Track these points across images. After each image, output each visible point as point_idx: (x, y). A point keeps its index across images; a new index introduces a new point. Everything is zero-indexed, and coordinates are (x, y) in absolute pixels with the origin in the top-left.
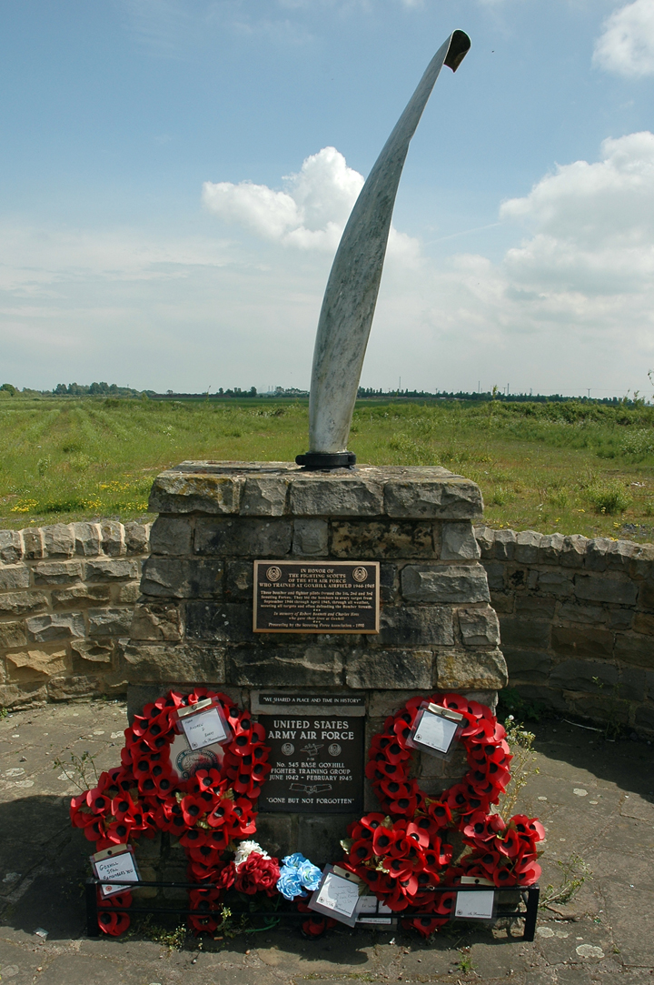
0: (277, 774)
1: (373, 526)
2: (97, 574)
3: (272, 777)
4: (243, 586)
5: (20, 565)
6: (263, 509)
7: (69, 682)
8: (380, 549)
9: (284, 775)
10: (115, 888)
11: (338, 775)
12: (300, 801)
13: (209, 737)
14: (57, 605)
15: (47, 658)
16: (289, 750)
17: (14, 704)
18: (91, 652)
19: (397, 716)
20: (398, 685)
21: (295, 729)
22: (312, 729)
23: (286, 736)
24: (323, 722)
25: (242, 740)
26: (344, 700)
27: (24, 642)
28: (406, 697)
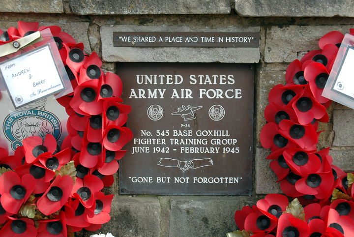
0: (142, 146)
3: (135, 150)
9: (151, 147)
11: (222, 147)
12: (172, 180)
13: (38, 87)
16: (156, 113)
19: (306, 59)
21: (165, 86)
22: (186, 85)
23: (153, 95)
24: (201, 76)
26: (230, 40)
28: (317, 32)
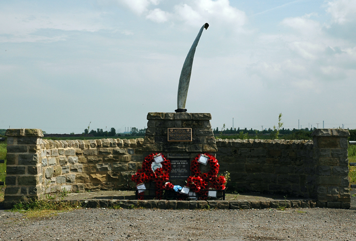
0: (172, 171)
1: (190, 121)
2: (115, 152)
4: (165, 133)
5: (95, 148)
6: (169, 118)
7: (106, 184)
8: (192, 126)
9: (174, 171)
10: (141, 191)
11: (185, 171)
12: (177, 177)
13: (160, 161)
14: (104, 161)
15: (101, 176)
16: (175, 166)
17: (92, 189)
18: (113, 175)
19: (196, 157)
20: (196, 151)
22: (179, 162)
23: (174, 164)
24: (181, 160)
25: (166, 162)
26: (185, 155)
27: (95, 171)
28: (197, 153)
